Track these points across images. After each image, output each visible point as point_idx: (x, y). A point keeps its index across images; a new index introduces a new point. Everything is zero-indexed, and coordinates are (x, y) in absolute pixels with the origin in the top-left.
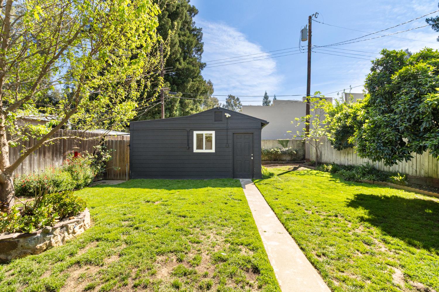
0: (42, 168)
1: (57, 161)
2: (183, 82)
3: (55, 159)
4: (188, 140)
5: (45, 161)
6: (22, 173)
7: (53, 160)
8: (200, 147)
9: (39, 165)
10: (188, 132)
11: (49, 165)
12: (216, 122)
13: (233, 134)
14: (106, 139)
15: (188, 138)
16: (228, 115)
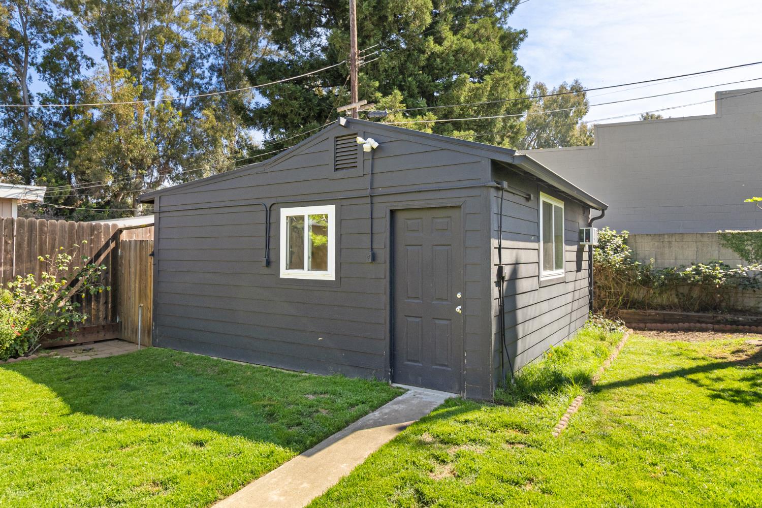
4: (268, 237)
10: (268, 212)
12: (340, 174)
13: (392, 212)
14: (124, 236)
15: (268, 230)
16: (369, 144)
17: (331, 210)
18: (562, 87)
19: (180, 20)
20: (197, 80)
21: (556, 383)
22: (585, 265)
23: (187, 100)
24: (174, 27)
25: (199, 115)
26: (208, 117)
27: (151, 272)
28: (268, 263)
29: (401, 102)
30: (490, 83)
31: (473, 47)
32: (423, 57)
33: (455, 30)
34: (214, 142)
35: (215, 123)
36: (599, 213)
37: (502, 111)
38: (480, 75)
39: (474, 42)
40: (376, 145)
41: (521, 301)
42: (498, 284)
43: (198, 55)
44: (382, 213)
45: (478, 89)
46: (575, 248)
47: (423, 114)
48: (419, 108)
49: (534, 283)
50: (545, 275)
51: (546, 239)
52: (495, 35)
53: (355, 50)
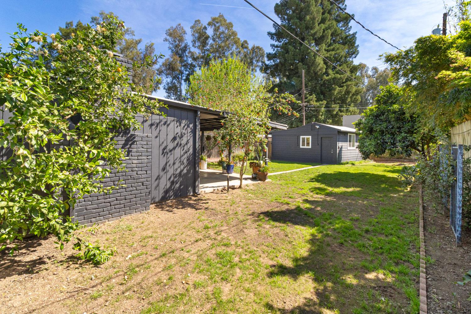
2: (330, 91)
4: (298, 141)
8: (303, 145)
10: (298, 137)
12: (312, 131)
15: (298, 139)
16: (318, 127)
17: (310, 137)
21: (348, 163)
28: (298, 145)
29: (315, 98)
30: (346, 87)
31: (339, 76)
32: (322, 81)
33: (333, 70)
37: (351, 95)
38: (341, 86)
39: (340, 74)
41: (343, 152)
42: (338, 149)
44: (320, 138)
45: (341, 90)
47: (322, 101)
48: (321, 98)
49: (346, 149)
50: (349, 148)
51: (350, 141)
52: (348, 70)
53: (304, 88)
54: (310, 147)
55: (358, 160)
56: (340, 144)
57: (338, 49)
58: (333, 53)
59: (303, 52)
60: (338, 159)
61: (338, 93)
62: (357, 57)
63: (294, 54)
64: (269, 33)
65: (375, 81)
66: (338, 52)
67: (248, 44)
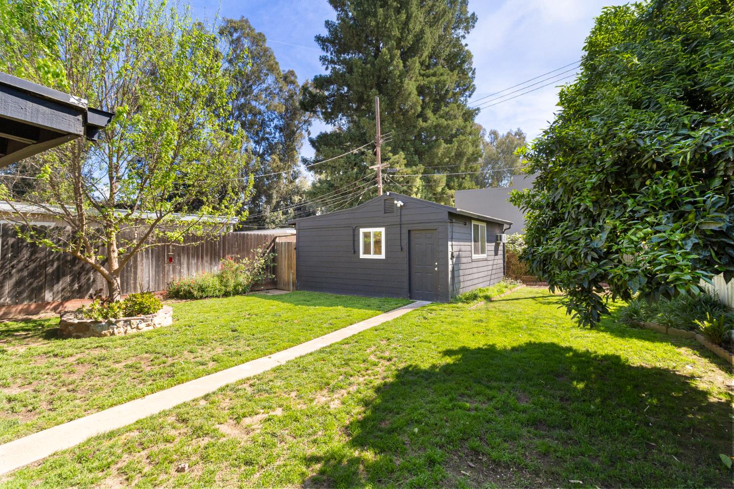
0: (200, 272)
1: (215, 265)
2: (430, 148)
3: (214, 263)
4: (354, 241)
5: (202, 265)
6: (180, 276)
7: (211, 264)
8: (367, 251)
9: (197, 270)
10: (354, 230)
11: (207, 270)
12: (387, 215)
13: (409, 231)
14: (277, 240)
15: (354, 237)
16: (399, 203)
17: (382, 230)
18: (509, 133)
19: (257, 98)
20: (267, 136)
21: (475, 297)
22: (500, 252)
23: (260, 150)
24: (254, 103)
25: (269, 158)
26: (274, 160)
27: (294, 257)
28: (354, 252)
29: (404, 159)
30: (456, 144)
31: (446, 123)
32: (416, 131)
33: (435, 111)
34: (279, 176)
35: (279, 163)
36: (508, 226)
37: (465, 160)
38: (449, 141)
39: (446, 120)
40: (402, 204)
41: (463, 266)
42: (452, 259)
43: (267, 119)
44: (405, 231)
45: (449, 148)
46: (494, 244)
47: (416, 165)
48: (414, 161)
49: (469, 260)
50: (475, 256)
51: (476, 241)
52: (459, 114)
53: (379, 135)
54: (383, 256)
55: (492, 282)
56: (453, 247)
57: (442, 75)
58: (434, 79)
59: (380, 71)
60: (450, 289)
61: (444, 155)
62: (472, 96)
63: (362, 73)
64: (319, 39)
65: (495, 151)
66: (442, 78)
67: (296, 77)
